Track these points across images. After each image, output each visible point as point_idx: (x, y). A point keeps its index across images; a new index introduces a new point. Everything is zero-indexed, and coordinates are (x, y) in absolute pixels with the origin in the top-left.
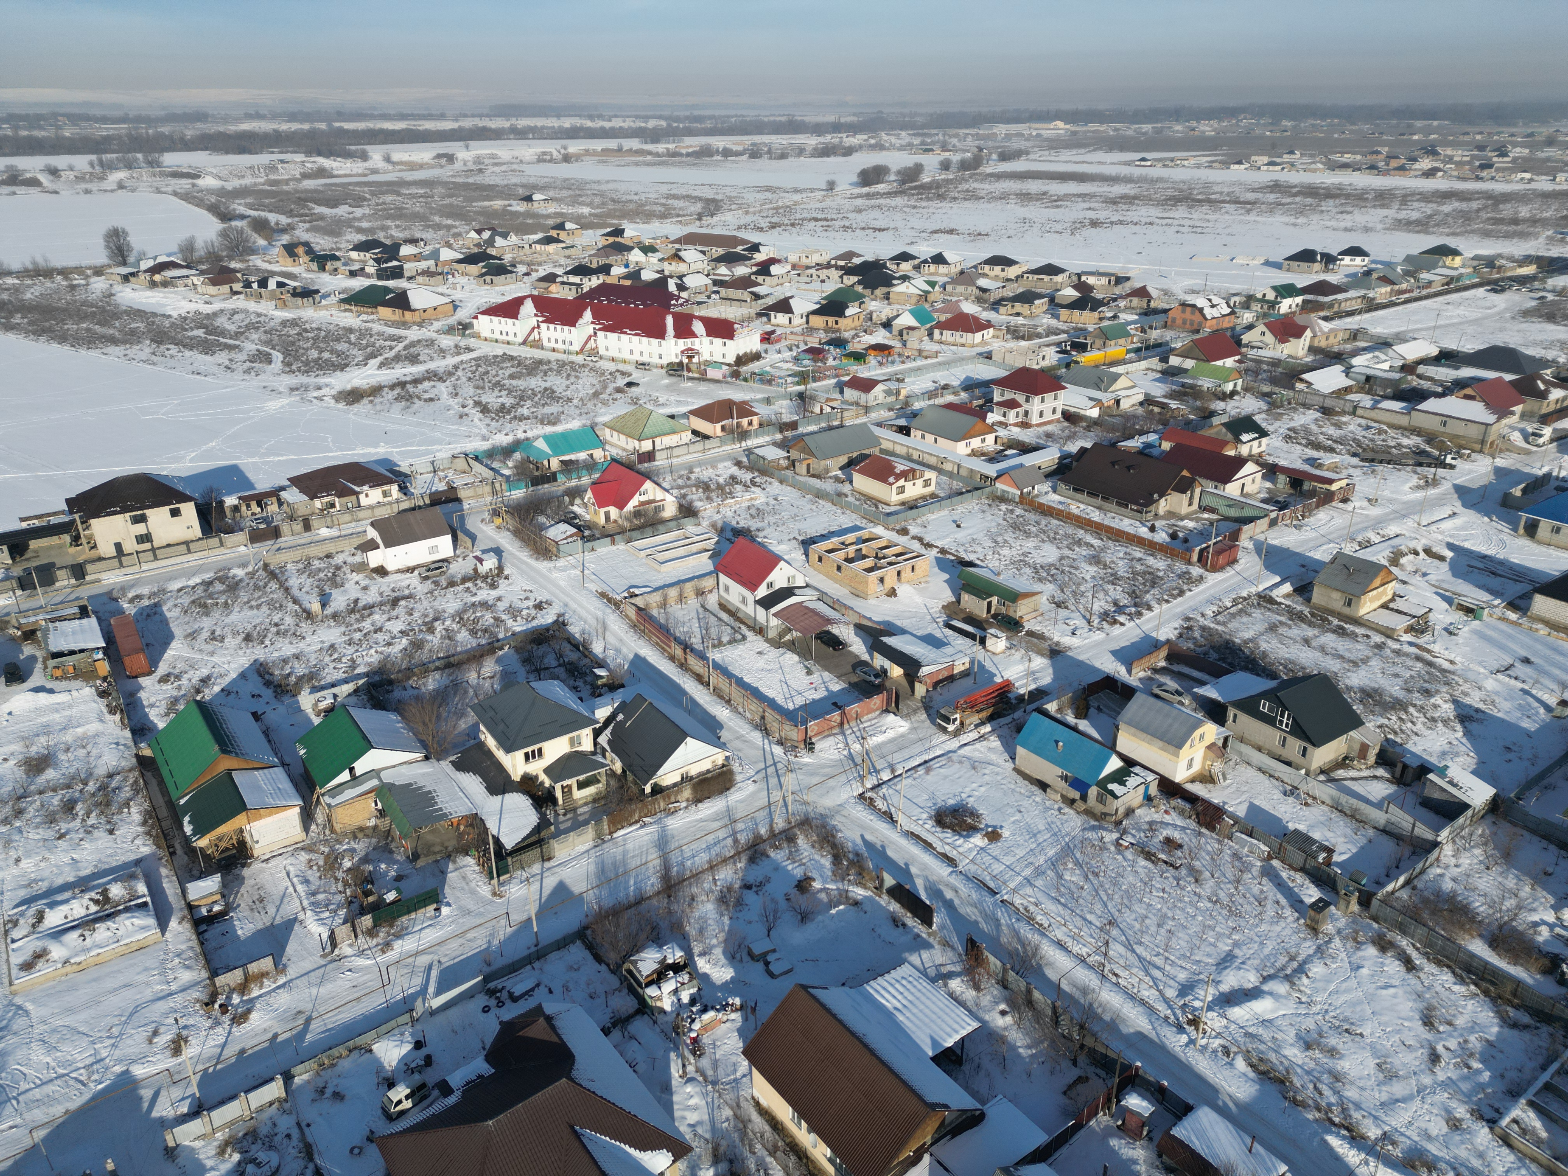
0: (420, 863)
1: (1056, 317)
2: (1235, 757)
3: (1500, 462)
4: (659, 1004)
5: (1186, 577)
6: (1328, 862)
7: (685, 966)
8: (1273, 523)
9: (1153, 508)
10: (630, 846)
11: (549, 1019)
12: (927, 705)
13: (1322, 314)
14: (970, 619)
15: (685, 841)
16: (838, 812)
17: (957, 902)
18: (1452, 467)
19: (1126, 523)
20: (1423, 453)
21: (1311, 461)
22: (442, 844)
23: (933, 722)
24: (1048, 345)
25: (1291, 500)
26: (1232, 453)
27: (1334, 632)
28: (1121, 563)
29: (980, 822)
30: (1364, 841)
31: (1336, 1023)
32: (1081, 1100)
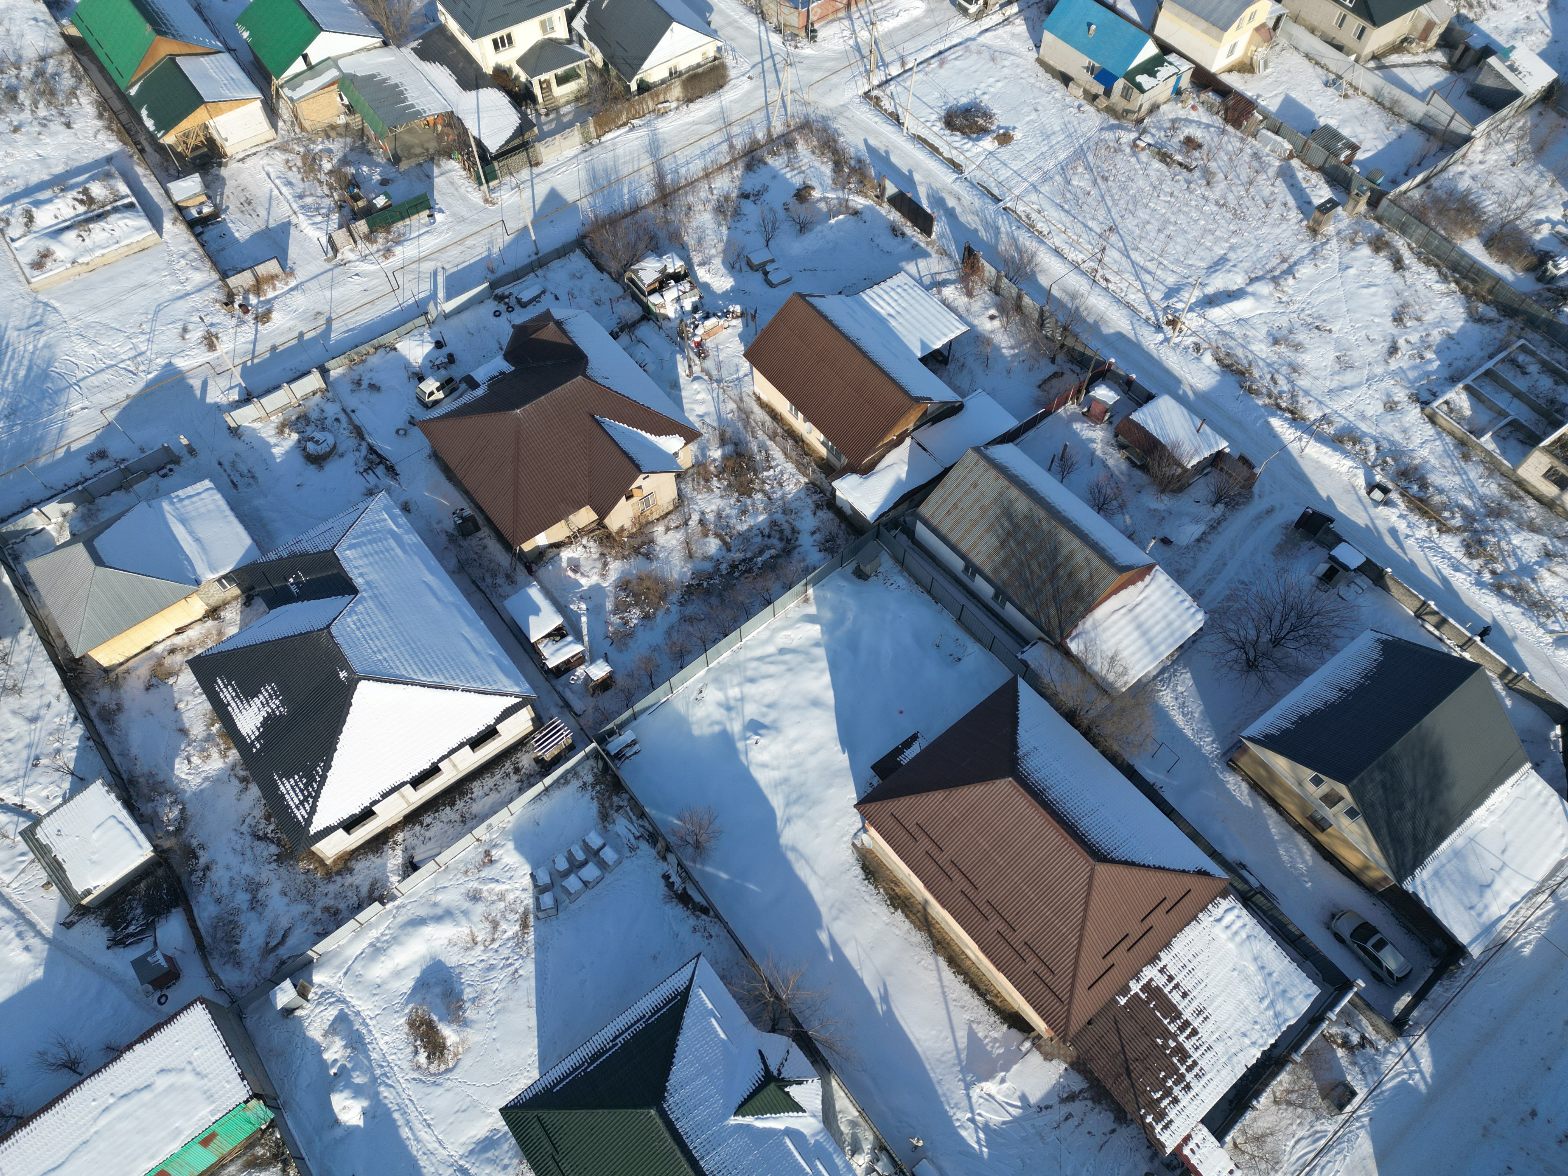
0: (404, 166)
2: (1283, 41)
4: (662, 311)
6: (1349, 161)
7: (686, 275)
10: (620, 151)
11: (559, 324)
15: (678, 146)
16: (841, 113)
17: (958, 210)
22: (422, 146)
29: (992, 123)
30: (1394, 136)
31: (1309, 320)
32: (1053, 392)
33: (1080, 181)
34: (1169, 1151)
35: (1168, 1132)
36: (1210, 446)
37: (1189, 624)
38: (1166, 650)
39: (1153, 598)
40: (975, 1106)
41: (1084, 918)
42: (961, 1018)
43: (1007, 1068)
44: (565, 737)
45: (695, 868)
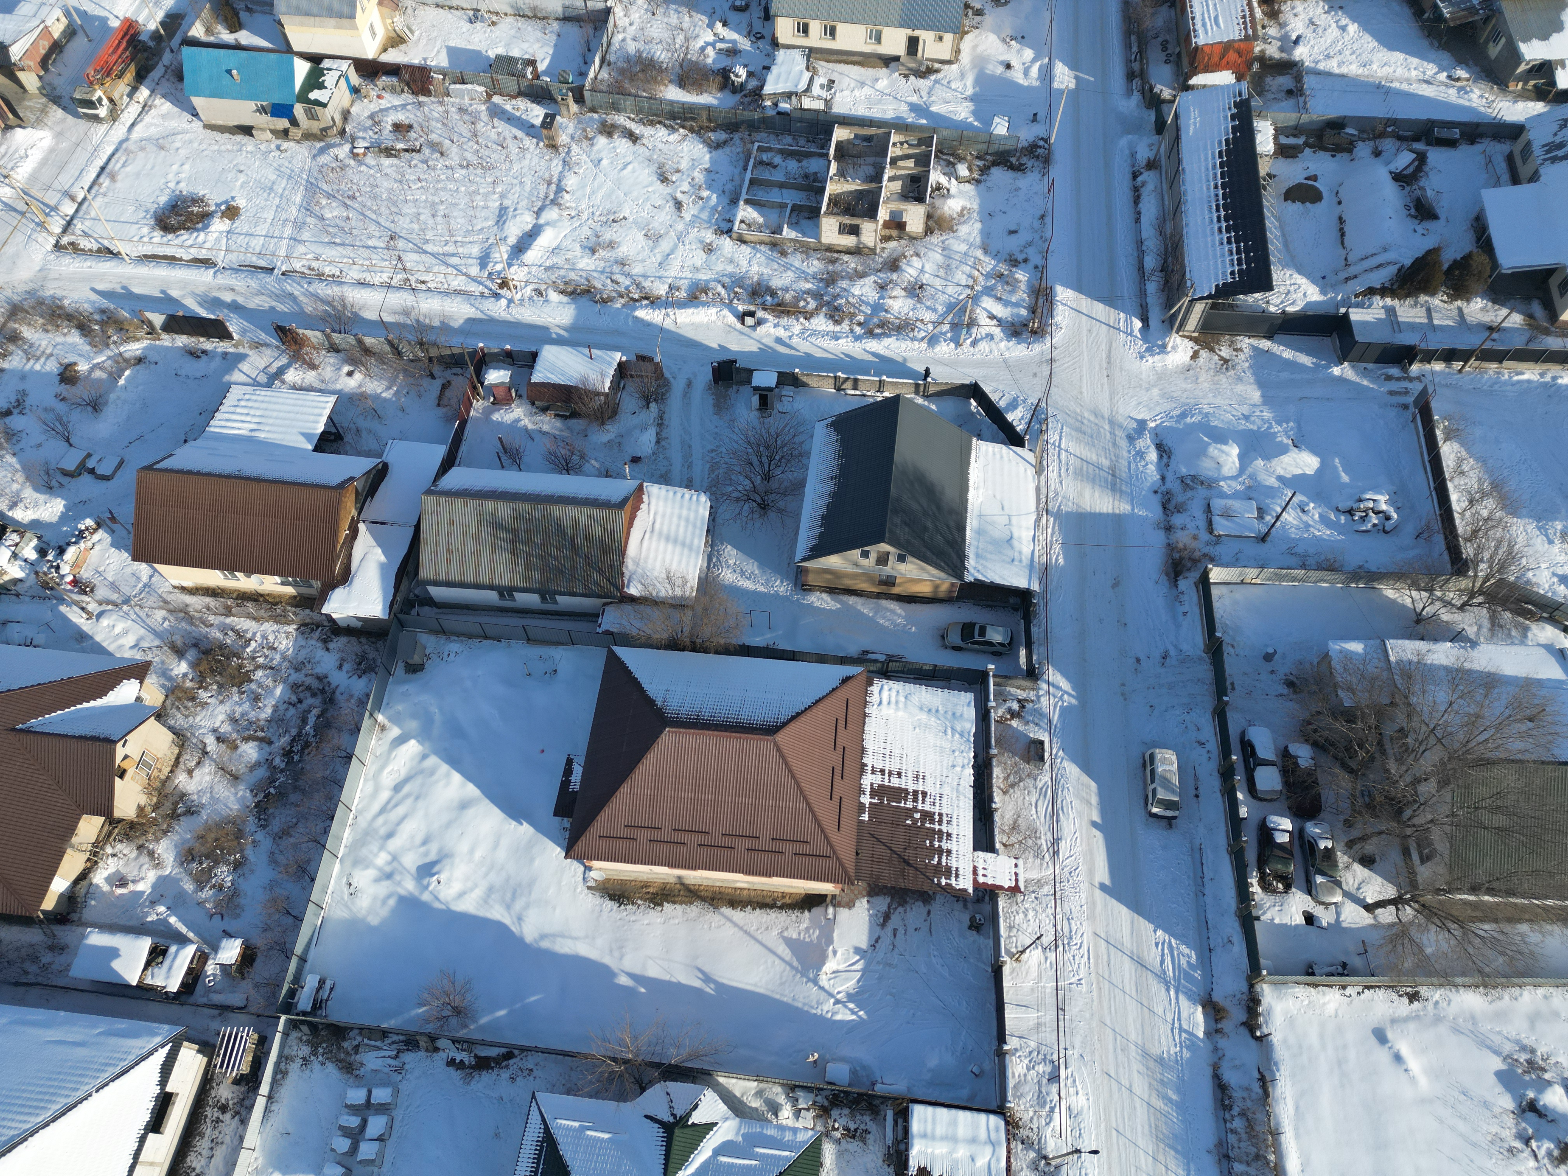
2: (409, 3)
4: (6, 578)
6: (537, 76)
12: (53, 96)
16: (44, 279)
23: (76, 115)
29: (207, 205)
30: (554, 37)
31: (604, 219)
32: (454, 401)
34: (971, 890)
35: (961, 878)
36: (610, 364)
37: (701, 510)
38: (700, 541)
39: (661, 510)
40: (831, 990)
41: (797, 783)
42: (772, 938)
43: (830, 941)
44: (248, 1037)
45: (471, 1031)
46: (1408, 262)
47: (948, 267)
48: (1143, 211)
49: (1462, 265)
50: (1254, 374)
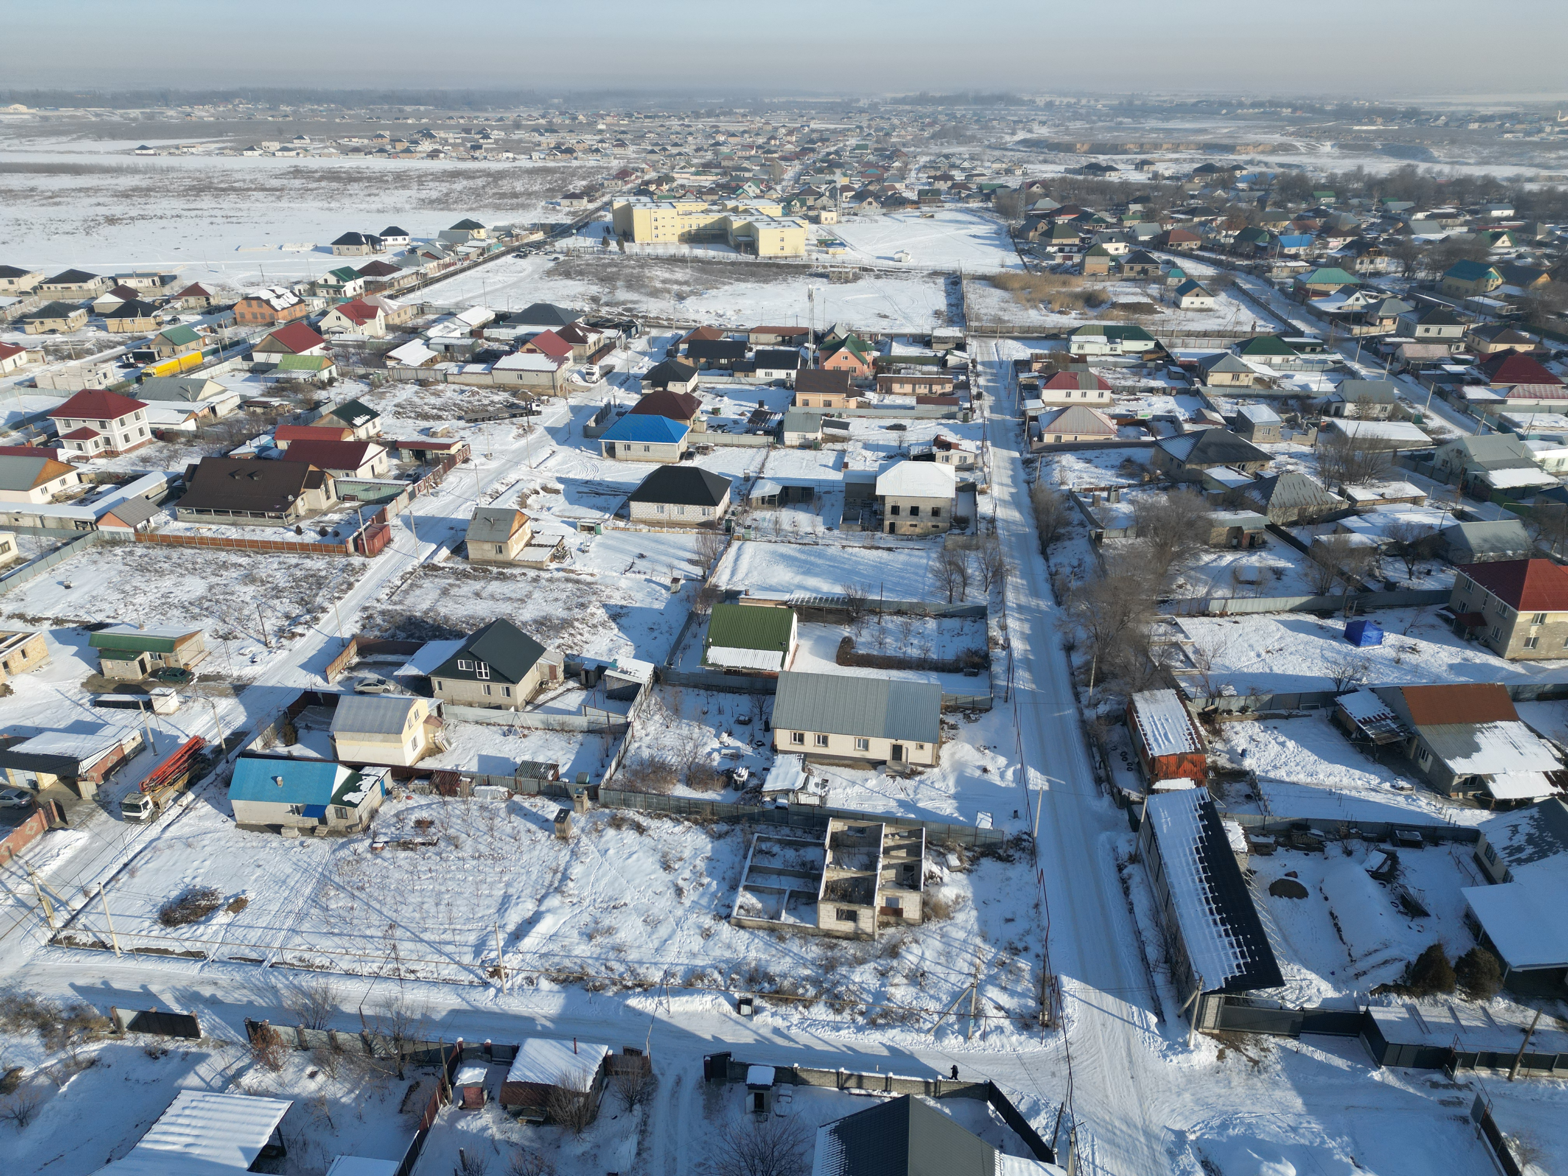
1: (105, 328)
2: (452, 721)
3: (572, 402)
5: (348, 569)
6: (557, 777)
8: (412, 496)
9: (291, 510)
12: (104, 802)
13: (387, 293)
14: (124, 687)
16: (26, 974)
17: (220, 994)
18: (539, 413)
19: (269, 533)
20: (512, 406)
21: (425, 431)
23: (119, 818)
24: (106, 361)
25: (420, 471)
26: (351, 439)
27: (497, 579)
28: (278, 574)
29: (217, 899)
30: (577, 746)
31: (605, 905)
32: (418, 1107)
33: (338, 902)
36: (594, 1059)
46: (1414, 959)
47: (948, 955)
48: (1135, 902)
49: (1467, 964)
50: (1290, 1078)
